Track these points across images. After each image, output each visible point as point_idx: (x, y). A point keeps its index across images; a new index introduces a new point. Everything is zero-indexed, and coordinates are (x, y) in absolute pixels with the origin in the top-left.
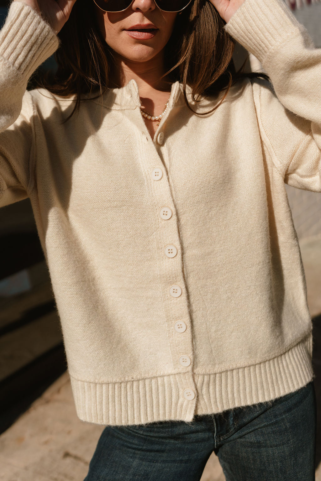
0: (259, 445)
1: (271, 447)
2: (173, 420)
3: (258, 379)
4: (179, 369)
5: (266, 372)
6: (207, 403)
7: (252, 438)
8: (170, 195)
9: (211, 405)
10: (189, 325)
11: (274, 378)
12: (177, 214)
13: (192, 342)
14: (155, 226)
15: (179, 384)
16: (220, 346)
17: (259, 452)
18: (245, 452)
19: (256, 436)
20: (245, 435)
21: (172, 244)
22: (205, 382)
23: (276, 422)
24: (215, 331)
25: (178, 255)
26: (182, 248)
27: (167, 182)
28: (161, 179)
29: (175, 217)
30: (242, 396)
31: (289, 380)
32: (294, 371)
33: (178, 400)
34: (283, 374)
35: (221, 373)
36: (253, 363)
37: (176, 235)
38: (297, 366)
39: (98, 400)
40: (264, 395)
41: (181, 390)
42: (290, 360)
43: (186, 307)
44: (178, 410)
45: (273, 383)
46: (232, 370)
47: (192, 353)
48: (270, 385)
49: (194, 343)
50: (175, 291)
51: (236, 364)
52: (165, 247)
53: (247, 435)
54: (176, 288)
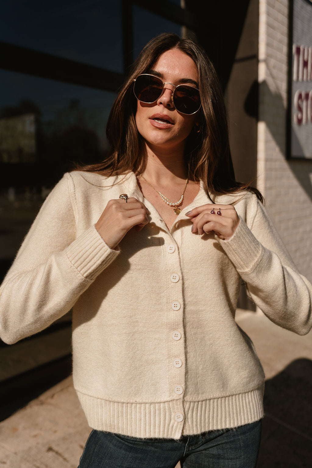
0: (219, 457)
1: (228, 459)
2: (166, 438)
3: (227, 409)
4: (173, 396)
5: (232, 403)
6: (191, 426)
7: (214, 451)
8: (179, 265)
9: (193, 428)
10: (184, 362)
11: (238, 410)
12: (183, 279)
13: (185, 375)
14: (166, 286)
15: (171, 409)
16: (204, 380)
17: (218, 463)
18: (207, 462)
19: (217, 450)
20: (210, 448)
21: (177, 300)
22: (191, 408)
23: (234, 441)
24: (202, 369)
25: (181, 309)
26: (184, 305)
27: (178, 255)
28: (173, 253)
29: (181, 281)
30: (215, 421)
31: (249, 413)
32: (254, 407)
33: (170, 422)
34: (245, 408)
35: (202, 401)
36: (225, 395)
37: (181, 294)
38: (256, 404)
39: (111, 414)
40: (230, 423)
41: (173, 414)
42: (252, 398)
43: (183, 348)
44: (170, 430)
45: (237, 414)
46: (210, 400)
47: (184, 384)
48: (235, 415)
49: (186, 377)
50: (176, 335)
51: (213, 395)
52: (172, 302)
53: (211, 449)
54: (177, 333)
